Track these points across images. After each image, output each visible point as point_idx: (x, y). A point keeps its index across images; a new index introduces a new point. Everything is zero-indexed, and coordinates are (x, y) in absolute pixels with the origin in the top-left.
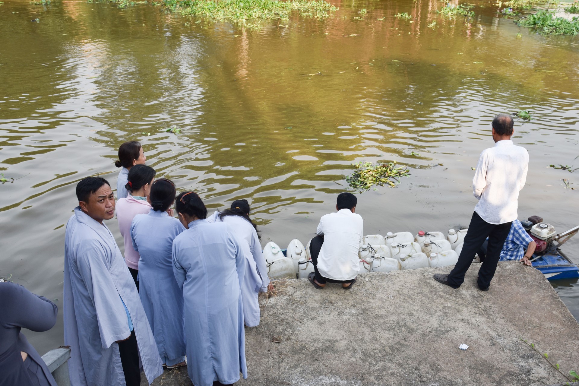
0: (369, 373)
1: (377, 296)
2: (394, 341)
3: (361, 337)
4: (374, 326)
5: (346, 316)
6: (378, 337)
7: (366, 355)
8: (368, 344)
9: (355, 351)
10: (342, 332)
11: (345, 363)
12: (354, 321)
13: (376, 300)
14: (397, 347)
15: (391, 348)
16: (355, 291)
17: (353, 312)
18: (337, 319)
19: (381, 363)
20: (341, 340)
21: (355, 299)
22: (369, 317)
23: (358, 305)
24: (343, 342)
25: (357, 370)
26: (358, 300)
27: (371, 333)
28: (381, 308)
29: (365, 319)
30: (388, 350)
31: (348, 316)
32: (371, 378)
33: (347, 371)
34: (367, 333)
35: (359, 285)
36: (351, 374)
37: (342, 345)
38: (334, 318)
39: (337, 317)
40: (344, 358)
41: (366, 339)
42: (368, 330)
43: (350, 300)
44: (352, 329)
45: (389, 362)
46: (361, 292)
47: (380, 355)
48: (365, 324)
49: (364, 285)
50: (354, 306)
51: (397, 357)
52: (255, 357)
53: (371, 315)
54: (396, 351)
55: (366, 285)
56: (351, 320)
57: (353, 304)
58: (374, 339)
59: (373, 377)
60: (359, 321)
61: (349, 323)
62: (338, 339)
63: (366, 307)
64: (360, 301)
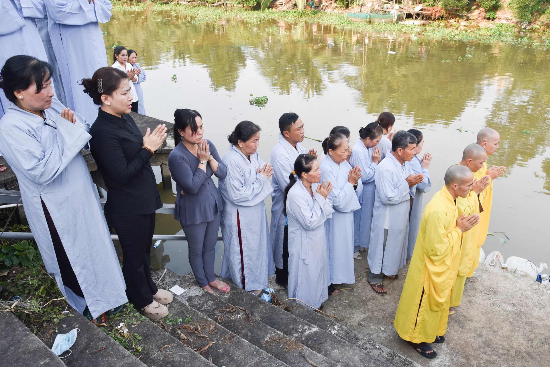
0: (476, 358)
1: (546, 309)
2: (526, 349)
3: (496, 329)
4: (518, 328)
5: (498, 308)
6: (513, 339)
7: (488, 343)
8: (498, 337)
9: (480, 335)
10: (483, 318)
11: (462, 338)
12: (502, 315)
13: (542, 312)
14: (525, 355)
15: (518, 353)
16: (527, 295)
17: (509, 308)
18: (488, 306)
19: (495, 357)
20: (476, 321)
21: (521, 301)
22: (521, 320)
23: (519, 306)
24: (476, 324)
25: (468, 349)
26: (523, 302)
27: (509, 332)
28: (540, 319)
29: (514, 319)
30: (513, 352)
31: (500, 309)
32: (473, 361)
33: (458, 344)
34: (506, 330)
35: (536, 293)
36: (459, 348)
37: (473, 326)
38: (486, 304)
39: (490, 305)
40: (465, 334)
41: (500, 333)
42: (508, 328)
43: (515, 299)
44: (494, 320)
45: (503, 361)
46: (533, 299)
47: (500, 351)
48: (511, 322)
49: (542, 295)
50: (514, 305)
51: (517, 362)
52: (397, 296)
53: (524, 319)
54: (521, 357)
55: (544, 296)
56: (500, 313)
57: (515, 303)
58: (508, 338)
59: (476, 362)
60: (507, 318)
61: (496, 314)
62: (475, 320)
63: (525, 311)
64: (524, 305)
